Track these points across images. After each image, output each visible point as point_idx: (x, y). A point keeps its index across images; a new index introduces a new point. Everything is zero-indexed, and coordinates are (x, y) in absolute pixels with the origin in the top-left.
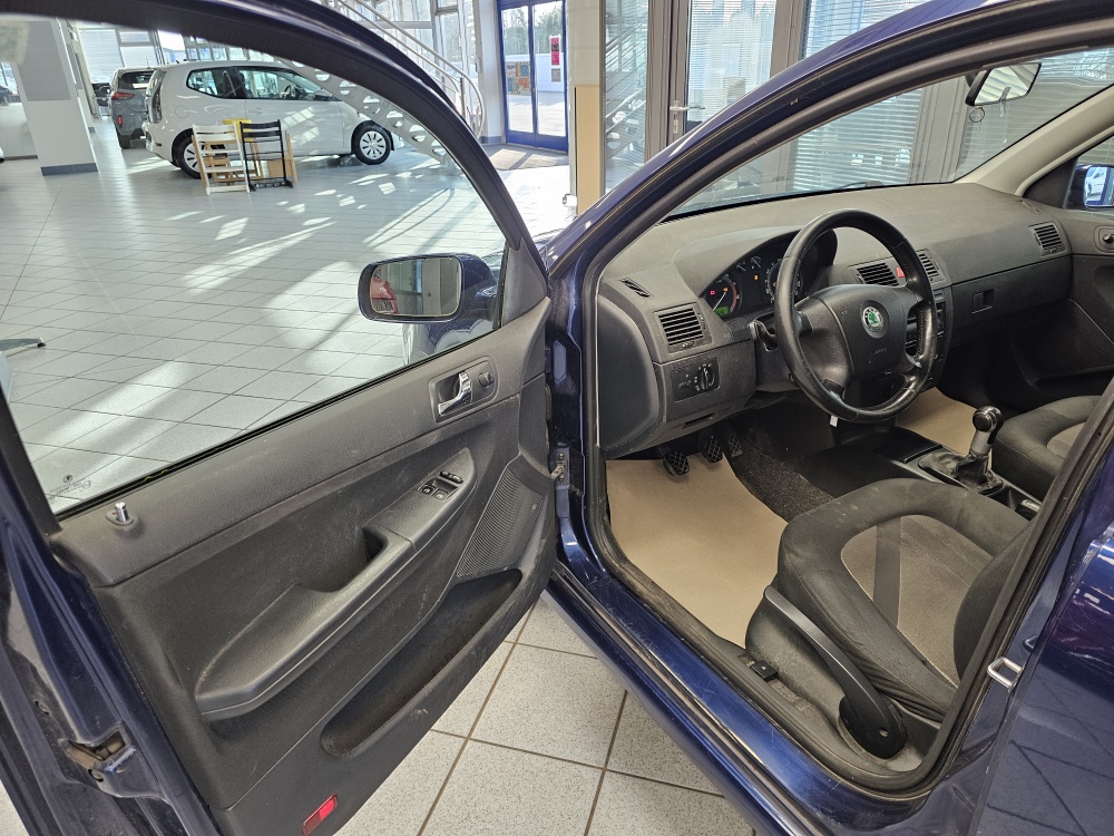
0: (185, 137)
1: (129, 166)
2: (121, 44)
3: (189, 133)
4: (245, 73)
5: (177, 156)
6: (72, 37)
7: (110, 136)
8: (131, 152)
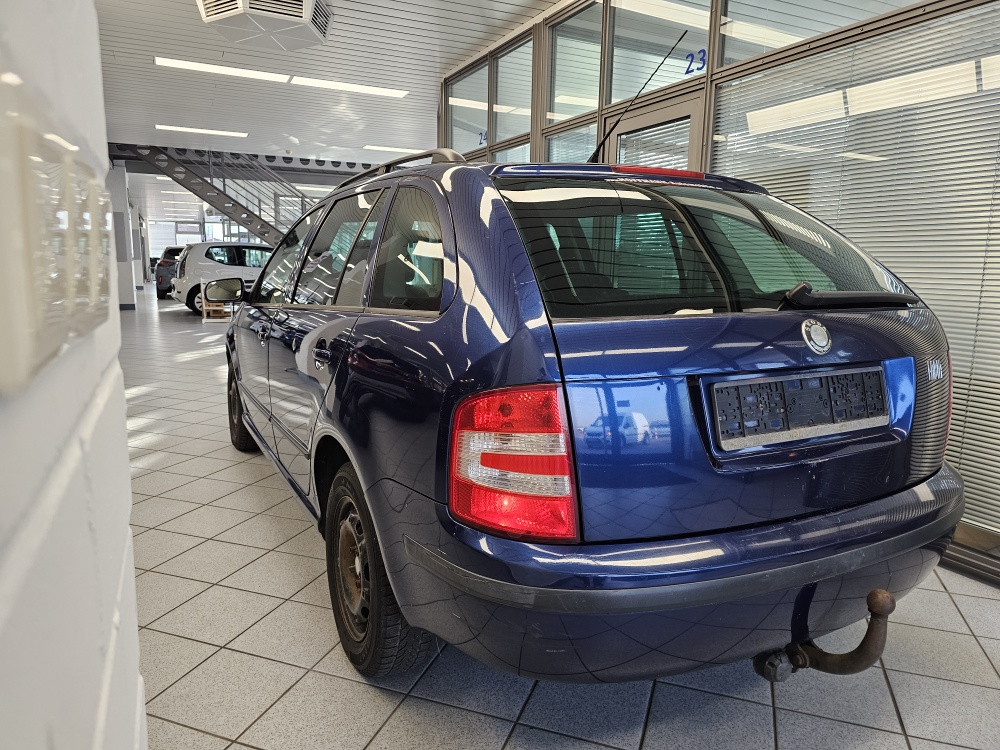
0: (196, 289)
1: (159, 308)
2: (177, 232)
3: (198, 287)
4: (247, 251)
5: (190, 302)
6: (141, 225)
7: (152, 291)
8: (163, 301)
